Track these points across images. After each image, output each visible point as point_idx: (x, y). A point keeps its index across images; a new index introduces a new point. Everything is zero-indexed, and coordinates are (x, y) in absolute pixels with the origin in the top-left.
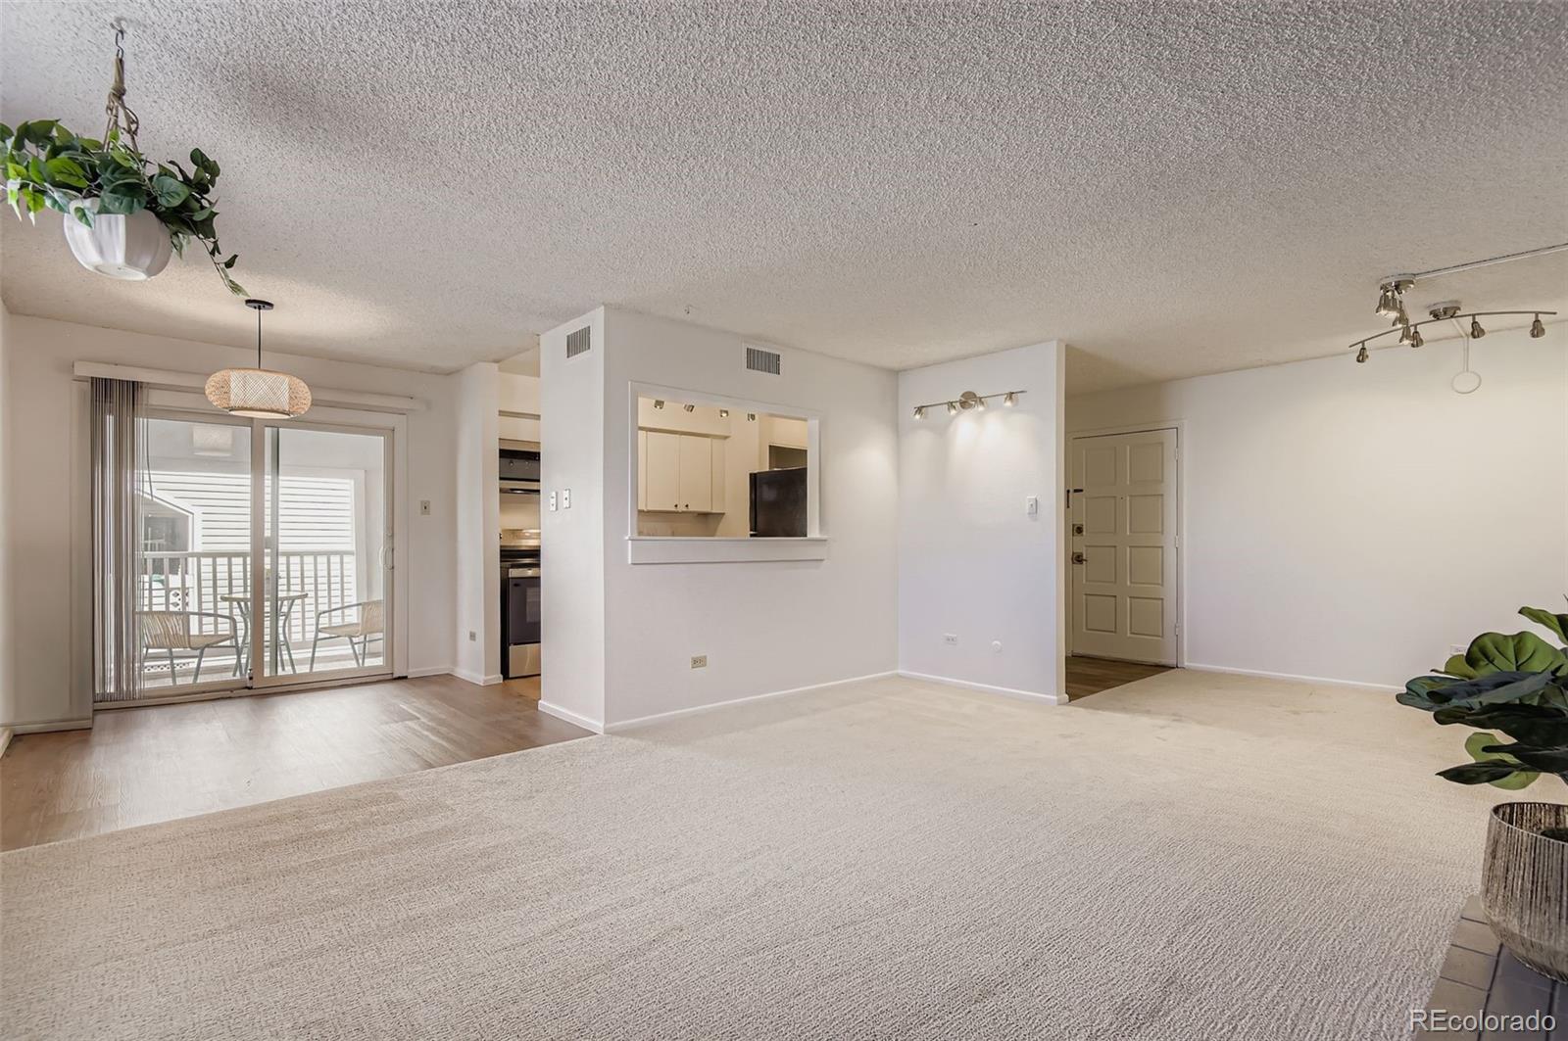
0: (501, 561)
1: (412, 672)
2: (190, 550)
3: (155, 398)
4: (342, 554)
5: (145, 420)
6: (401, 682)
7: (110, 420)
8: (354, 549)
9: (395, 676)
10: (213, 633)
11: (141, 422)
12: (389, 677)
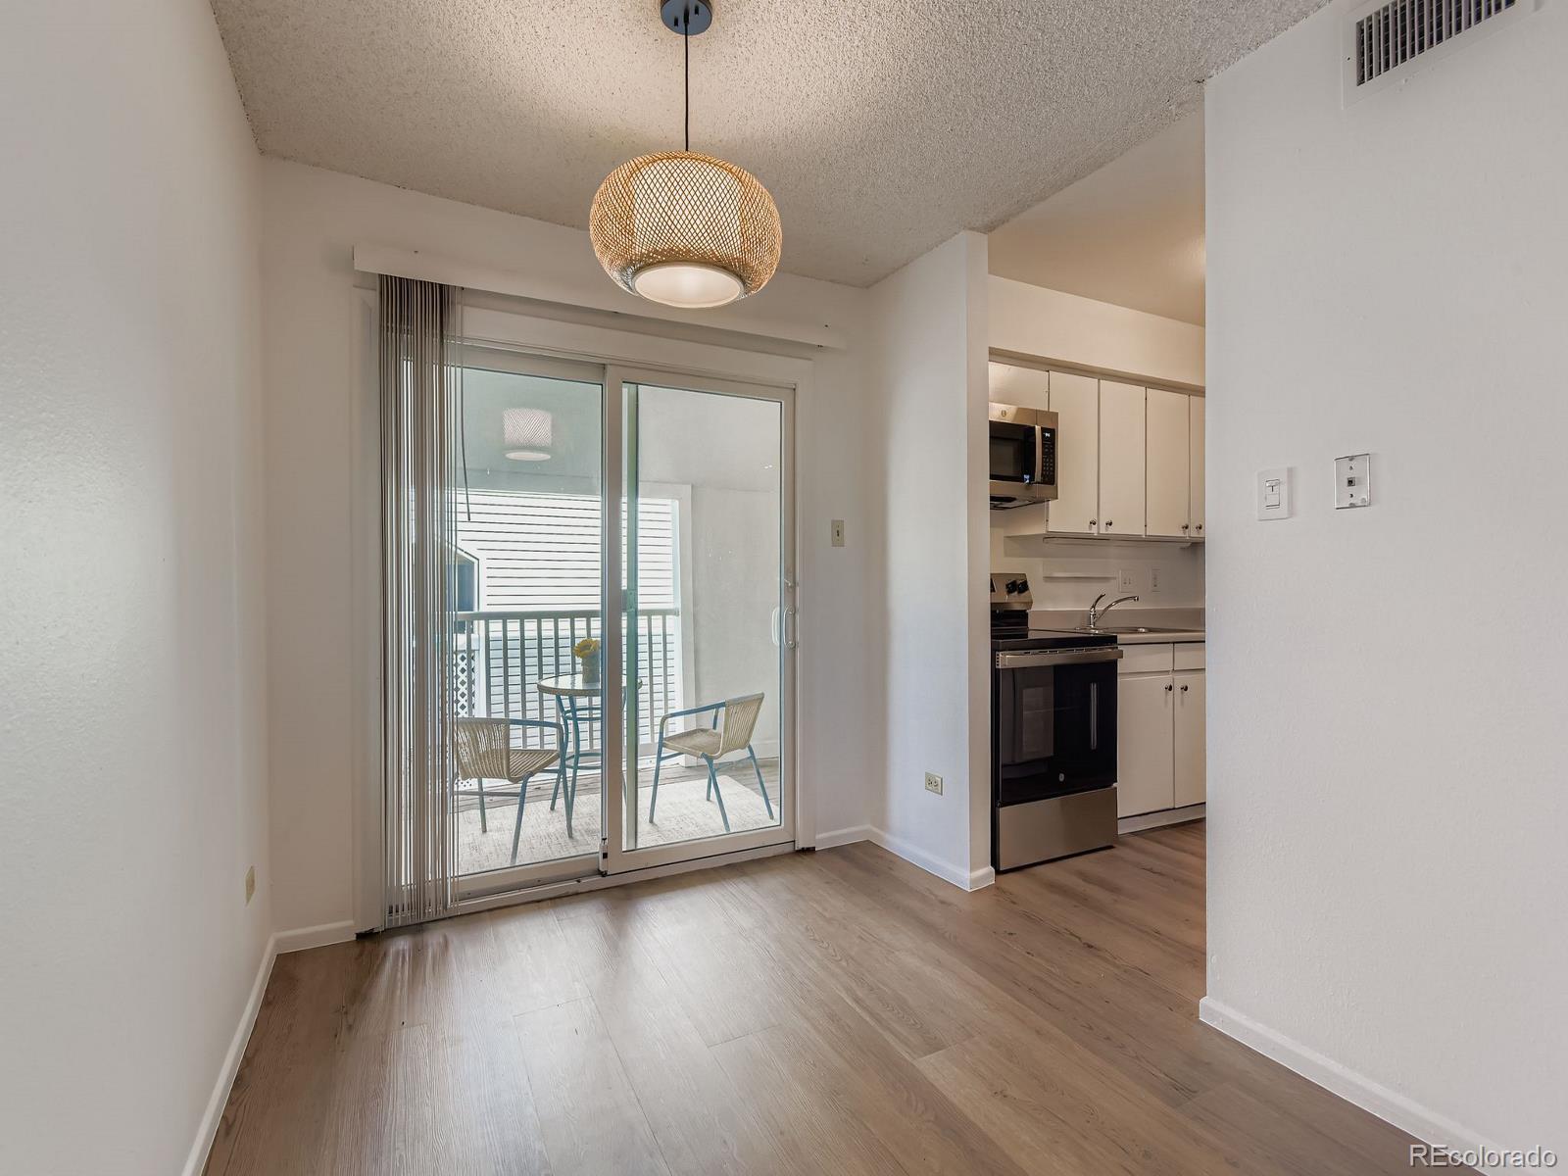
0: (992, 638)
1: (822, 839)
2: (476, 610)
3: (472, 323)
4: (664, 613)
5: (459, 370)
6: (807, 859)
7: (407, 368)
8: (679, 605)
9: (800, 845)
10: (538, 748)
11: (453, 373)
12: (788, 848)
